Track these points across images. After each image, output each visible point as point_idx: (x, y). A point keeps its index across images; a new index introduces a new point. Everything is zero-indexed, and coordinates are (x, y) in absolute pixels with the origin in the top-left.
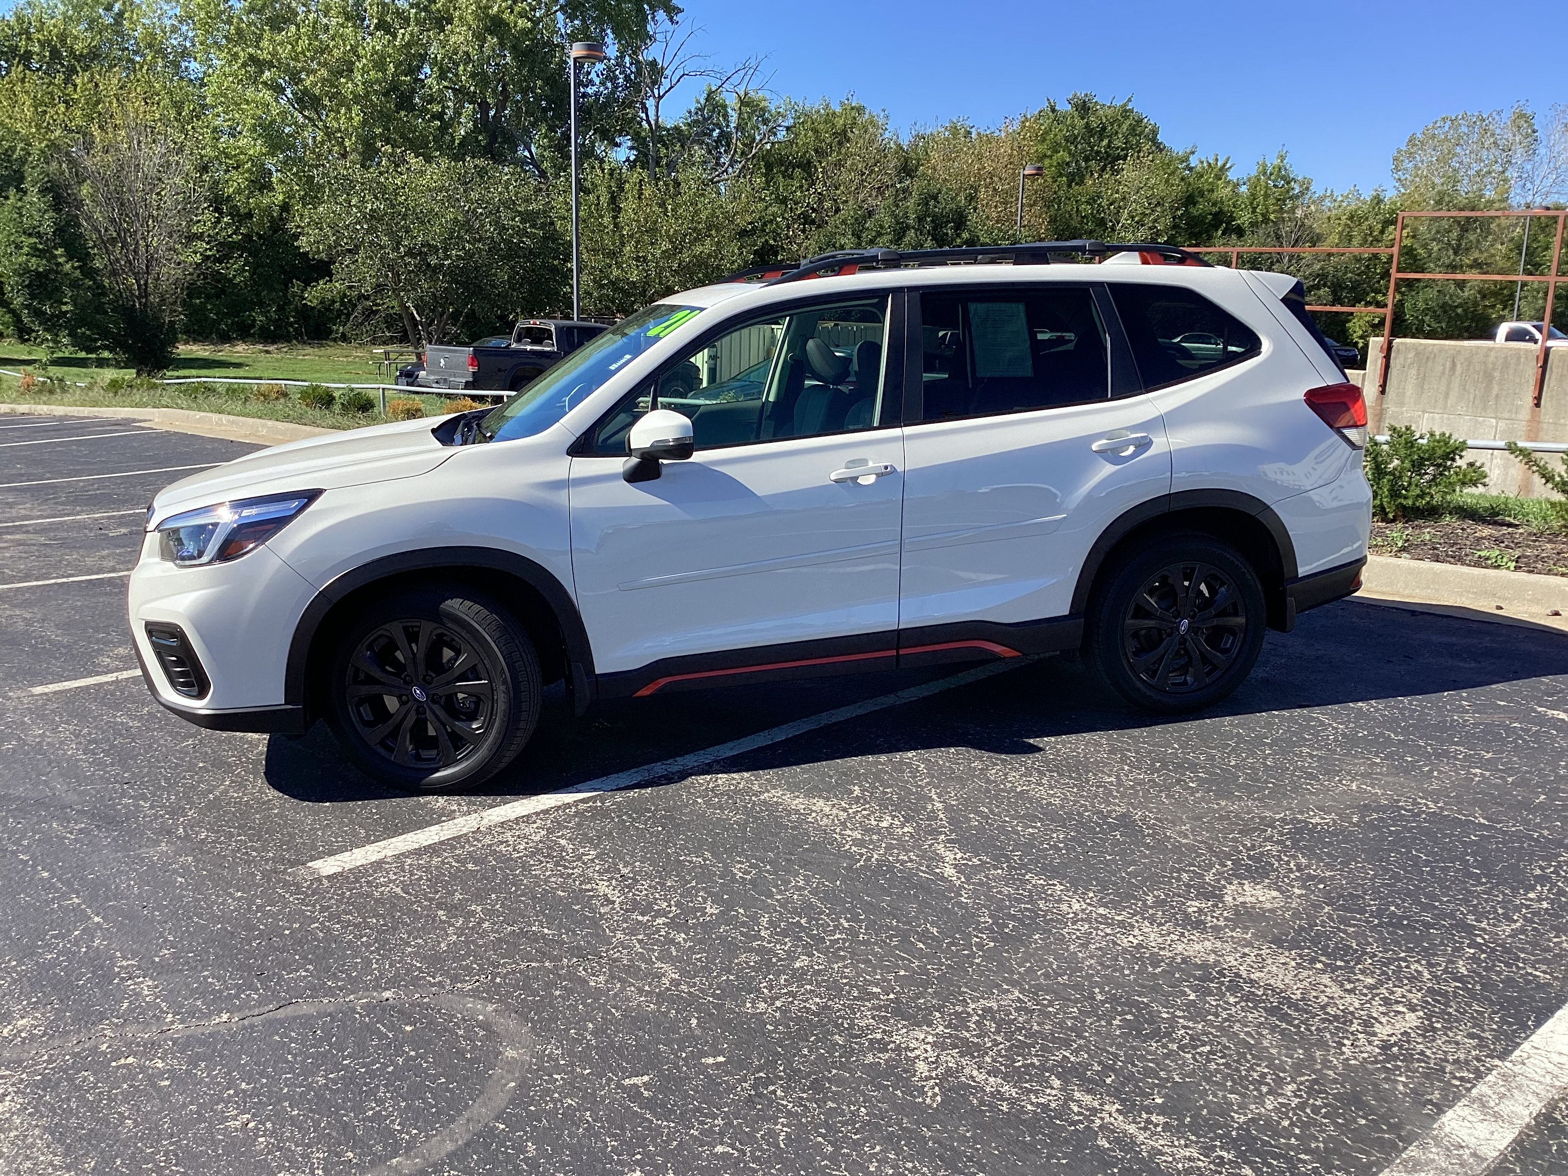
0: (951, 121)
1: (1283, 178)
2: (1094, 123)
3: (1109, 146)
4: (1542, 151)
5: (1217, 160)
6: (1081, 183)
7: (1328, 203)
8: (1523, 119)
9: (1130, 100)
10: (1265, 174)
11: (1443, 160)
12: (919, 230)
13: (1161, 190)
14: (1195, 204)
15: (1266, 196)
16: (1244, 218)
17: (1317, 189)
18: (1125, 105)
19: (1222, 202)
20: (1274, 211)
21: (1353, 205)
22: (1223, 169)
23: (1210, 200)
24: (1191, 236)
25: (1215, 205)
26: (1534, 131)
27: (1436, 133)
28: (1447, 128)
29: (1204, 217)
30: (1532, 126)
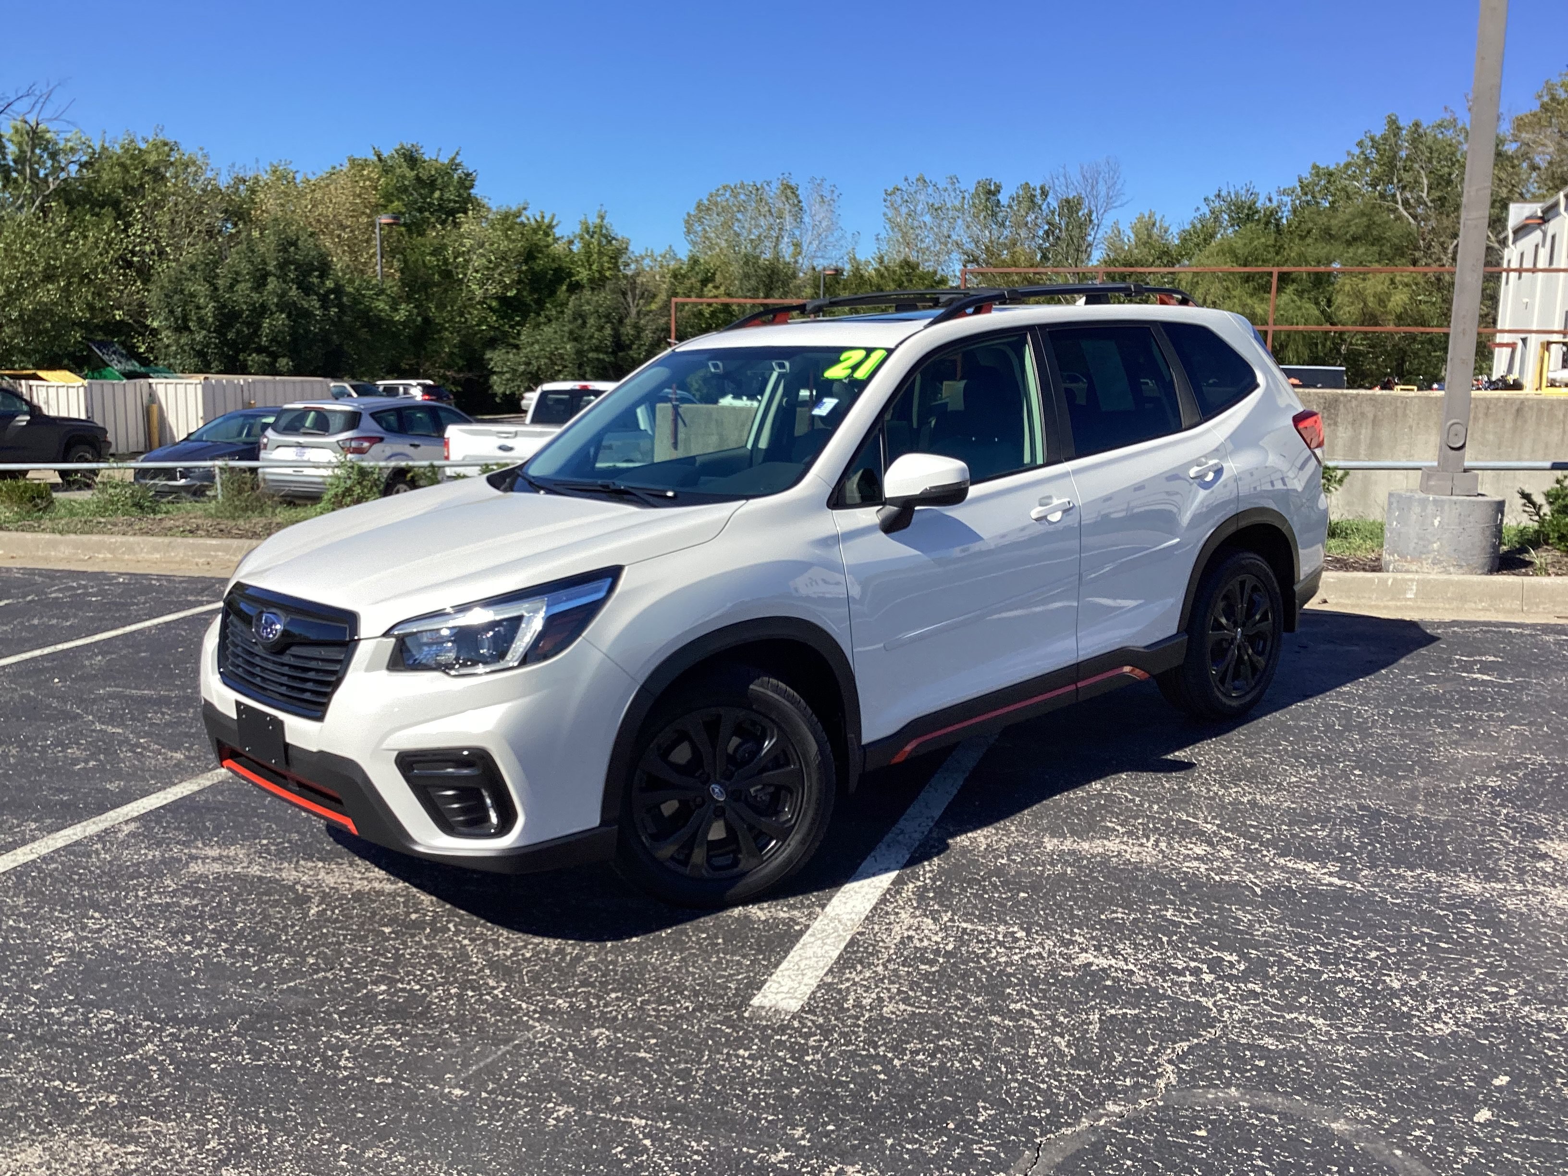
0: (271, 165)
1: (605, 236)
2: (424, 175)
3: (441, 199)
4: (806, 219)
5: (543, 217)
6: (422, 234)
7: (647, 262)
8: (790, 191)
9: (457, 154)
10: (588, 232)
11: (727, 225)
12: (283, 277)
13: (504, 245)
14: (535, 258)
15: (600, 253)
16: (583, 275)
17: (636, 249)
18: (453, 159)
19: (560, 258)
20: (609, 268)
21: (673, 265)
22: (550, 226)
23: (548, 256)
24: (533, 290)
25: (553, 260)
26: (800, 202)
27: (719, 199)
28: (727, 195)
29: (547, 273)
30: (797, 196)
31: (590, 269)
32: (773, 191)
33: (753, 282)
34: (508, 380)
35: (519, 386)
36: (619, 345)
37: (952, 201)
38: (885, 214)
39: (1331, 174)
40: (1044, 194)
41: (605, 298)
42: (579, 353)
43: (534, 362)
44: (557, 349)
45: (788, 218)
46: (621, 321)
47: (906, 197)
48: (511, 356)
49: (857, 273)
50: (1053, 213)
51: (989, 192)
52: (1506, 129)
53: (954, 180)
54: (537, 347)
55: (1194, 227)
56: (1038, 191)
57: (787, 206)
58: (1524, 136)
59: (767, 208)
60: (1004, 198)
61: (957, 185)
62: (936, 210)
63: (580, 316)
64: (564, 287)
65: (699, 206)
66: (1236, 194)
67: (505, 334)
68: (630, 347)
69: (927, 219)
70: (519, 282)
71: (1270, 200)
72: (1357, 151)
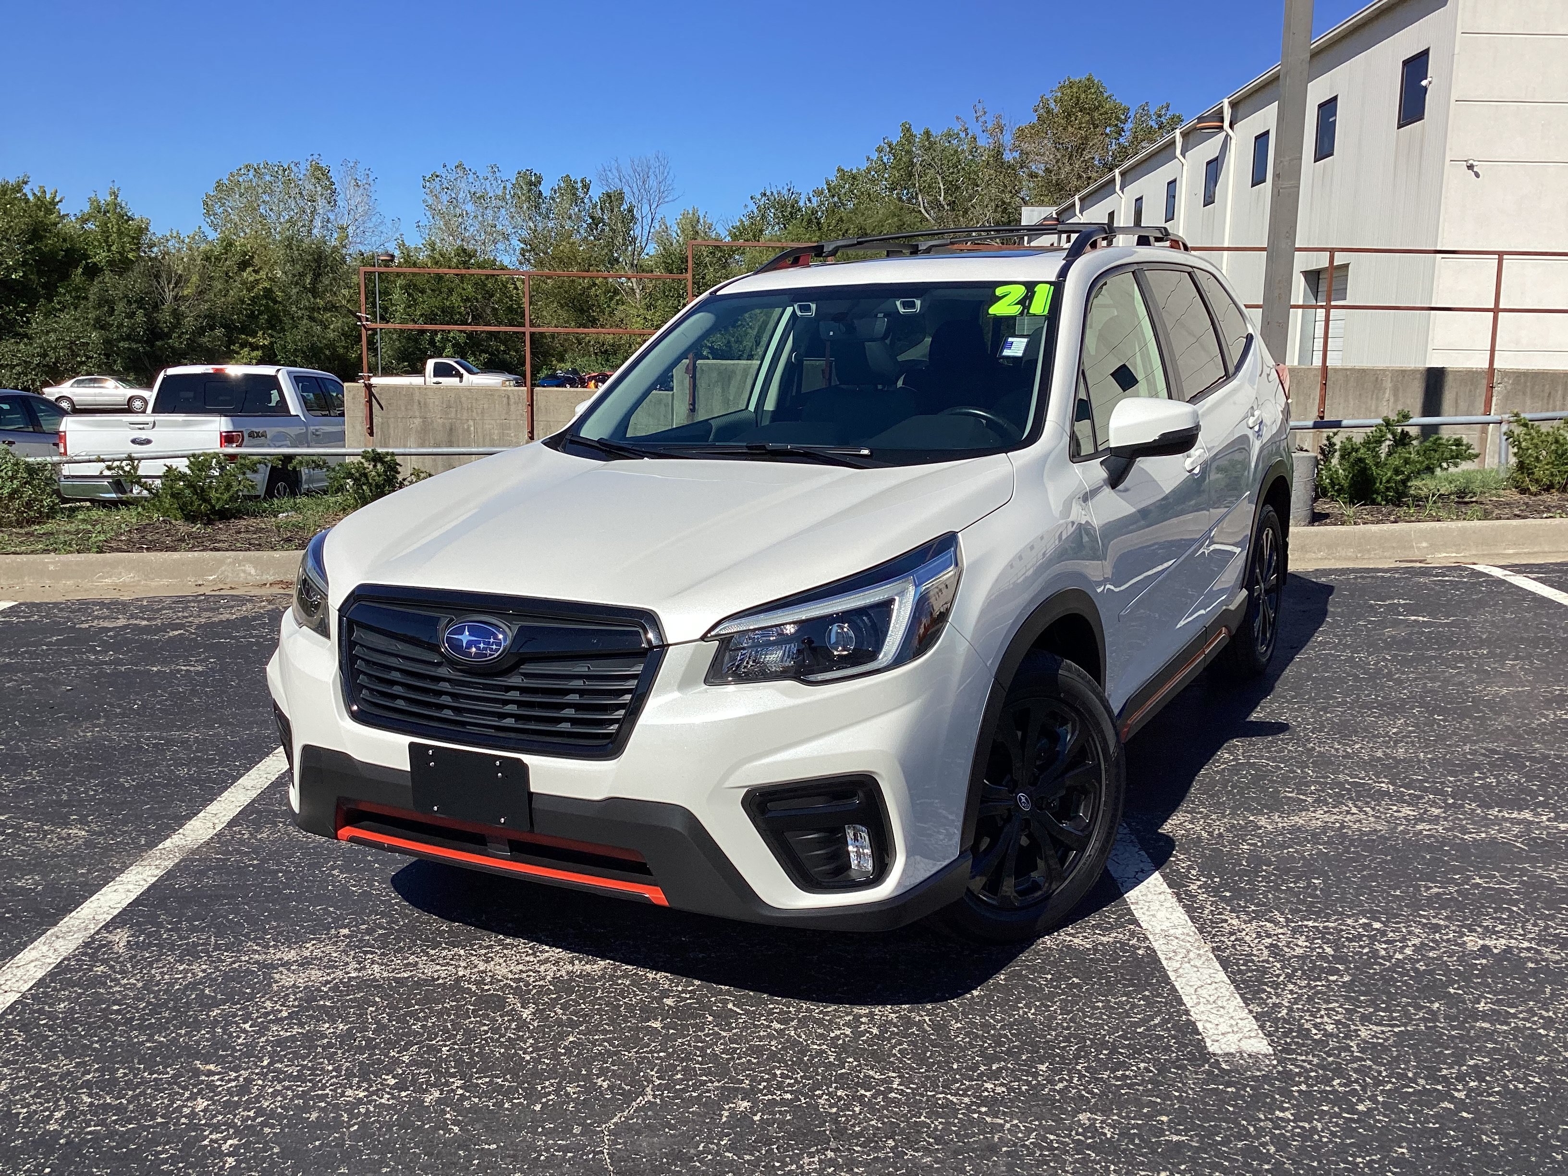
1: (121, 216)
4: (341, 203)
5: (43, 193)
7: (172, 243)
8: (320, 174)
10: (101, 211)
14: (41, 238)
15: (120, 233)
16: (100, 257)
17: (158, 230)
19: (71, 238)
21: (203, 247)
22: (53, 203)
23: (58, 235)
24: (40, 273)
25: (65, 240)
26: (333, 183)
27: (241, 180)
28: (251, 176)
29: (57, 253)
30: (328, 179)
31: (109, 251)
32: (301, 172)
33: (299, 268)
34: (20, 374)
35: (33, 381)
36: (154, 333)
37: (493, 190)
38: (424, 201)
39: (854, 178)
40: (586, 187)
41: (135, 282)
42: (107, 342)
43: (51, 353)
44: (79, 338)
45: (321, 203)
46: (156, 307)
47: (446, 185)
48: (22, 346)
49: (409, 261)
50: (595, 206)
51: (531, 183)
52: (1007, 139)
53: (494, 169)
54: (53, 336)
55: (742, 222)
56: (580, 185)
57: (319, 188)
58: (1025, 146)
59: (297, 190)
60: (545, 189)
61: (498, 174)
62: (479, 199)
63: (106, 303)
64: (80, 270)
65: (219, 185)
66: (779, 193)
67: (13, 323)
68: (168, 336)
69: (470, 207)
70: (25, 263)
71: (810, 201)
72: (875, 156)
